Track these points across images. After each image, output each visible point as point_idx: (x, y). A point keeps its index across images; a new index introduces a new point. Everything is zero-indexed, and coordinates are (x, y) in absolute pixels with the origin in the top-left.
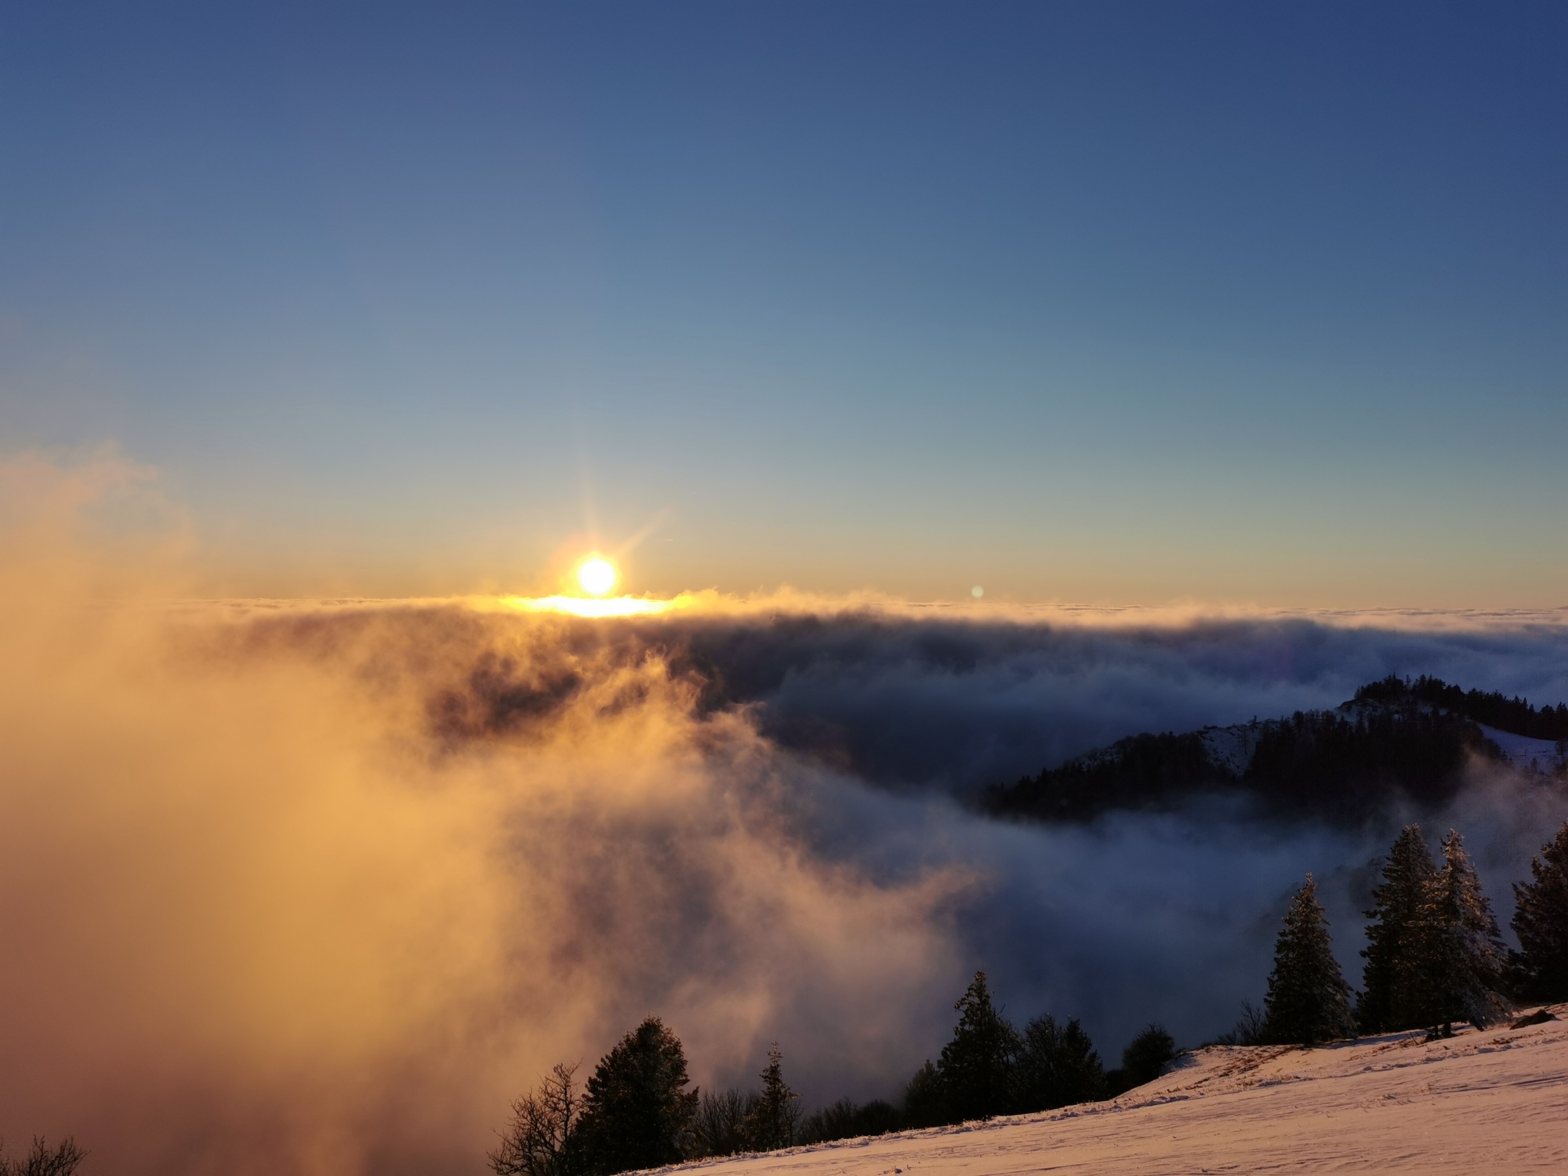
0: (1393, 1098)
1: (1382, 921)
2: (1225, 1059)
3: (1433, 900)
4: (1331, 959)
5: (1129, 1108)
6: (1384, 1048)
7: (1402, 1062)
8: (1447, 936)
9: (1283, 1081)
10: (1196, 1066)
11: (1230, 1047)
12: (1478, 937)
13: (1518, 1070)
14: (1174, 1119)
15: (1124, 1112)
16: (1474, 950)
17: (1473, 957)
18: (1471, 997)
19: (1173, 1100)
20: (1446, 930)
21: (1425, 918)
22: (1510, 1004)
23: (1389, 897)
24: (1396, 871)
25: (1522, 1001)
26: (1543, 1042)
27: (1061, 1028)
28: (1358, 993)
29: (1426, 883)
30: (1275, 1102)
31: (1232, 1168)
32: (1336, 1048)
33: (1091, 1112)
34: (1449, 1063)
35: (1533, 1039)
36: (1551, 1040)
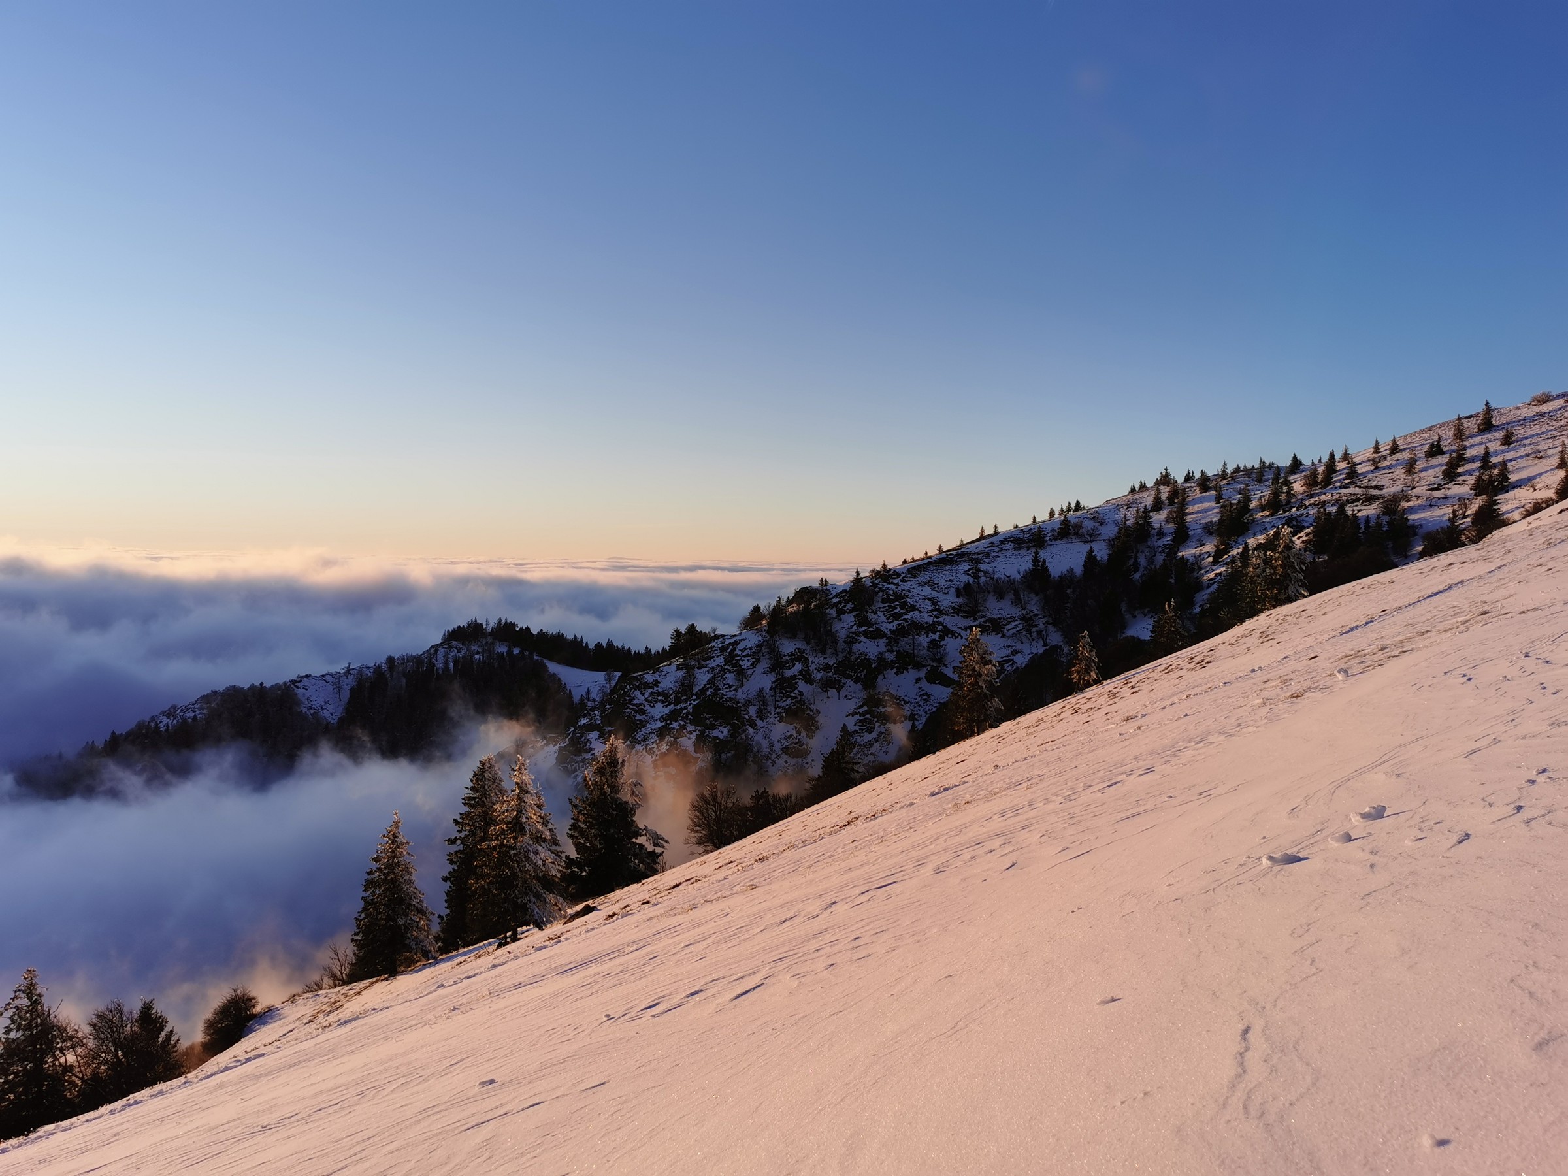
0: (457, 1009)
1: (462, 846)
2: (311, 1006)
3: (502, 821)
4: (415, 888)
5: (201, 1080)
6: (461, 963)
7: (470, 974)
8: (515, 851)
9: (360, 1016)
10: (281, 1019)
11: (316, 993)
12: (540, 848)
13: (563, 961)
14: (246, 1080)
15: (194, 1086)
16: (537, 860)
17: (536, 867)
18: (534, 903)
19: (248, 1060)
20: (515, 846)
21: (497, 839)
22: (566, 903)
23: (468, 823)
24: (474, 799)
25: (575, 900)
26: (586, 932)
27: (131, 1013)
28: (440, 916)
29: (496, 806)
30: (349, 1038)
31: (292, 1116)
32: (417, 971)
33: (157, 1094)
34: (511, 965)
35: (578, 930)
36: (593, 929)
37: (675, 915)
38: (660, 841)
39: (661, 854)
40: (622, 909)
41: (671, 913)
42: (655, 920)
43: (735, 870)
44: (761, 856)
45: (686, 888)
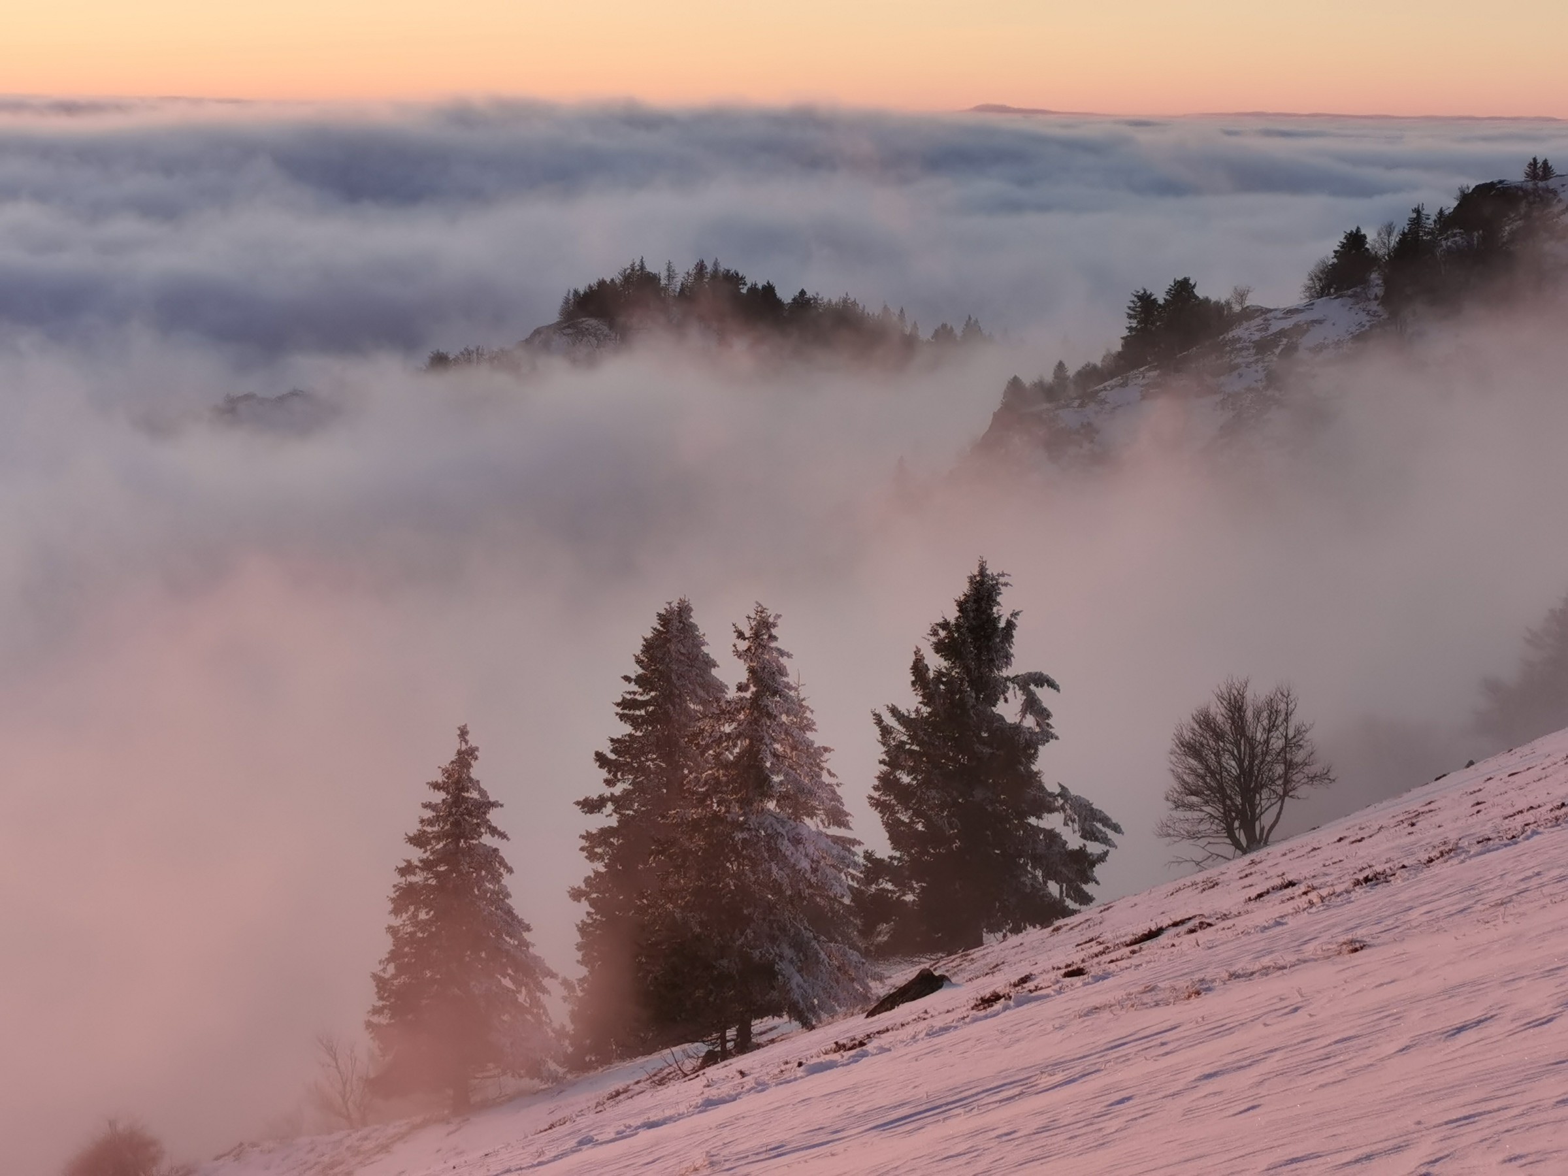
1: (615, 816)
3: (717, 761)
4: (510, 912)
6: (618, 1094)
7: (654, 1116)
8: (746, 835)
13: (881, 1098)
16: (799, 860)
17: (795, 875)
18: (791, 961)
20: (745, 822)
21: (701, 802)
22: (866, 966)
23: (631, 763)
24: (644, 705)
26: (927, 1035)
28: (566, 983)
34: (749, 1104)
35: (910, 1030)
36: (946, 1029)
37: (1157, 1005)
38: (1099, 825)
39: (1102, 858)
40: (1015, 985)
41: (1147, 998)
42: (1106, 1015)
43: (1302, 902)
44: (1368, 873)
45: (1176, 941)
